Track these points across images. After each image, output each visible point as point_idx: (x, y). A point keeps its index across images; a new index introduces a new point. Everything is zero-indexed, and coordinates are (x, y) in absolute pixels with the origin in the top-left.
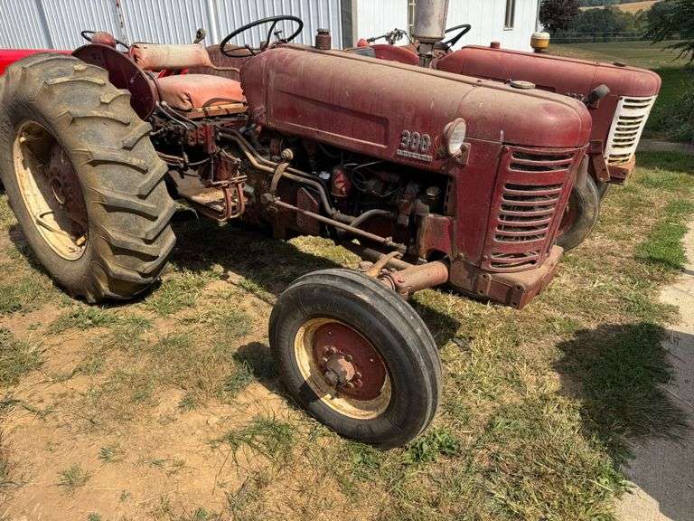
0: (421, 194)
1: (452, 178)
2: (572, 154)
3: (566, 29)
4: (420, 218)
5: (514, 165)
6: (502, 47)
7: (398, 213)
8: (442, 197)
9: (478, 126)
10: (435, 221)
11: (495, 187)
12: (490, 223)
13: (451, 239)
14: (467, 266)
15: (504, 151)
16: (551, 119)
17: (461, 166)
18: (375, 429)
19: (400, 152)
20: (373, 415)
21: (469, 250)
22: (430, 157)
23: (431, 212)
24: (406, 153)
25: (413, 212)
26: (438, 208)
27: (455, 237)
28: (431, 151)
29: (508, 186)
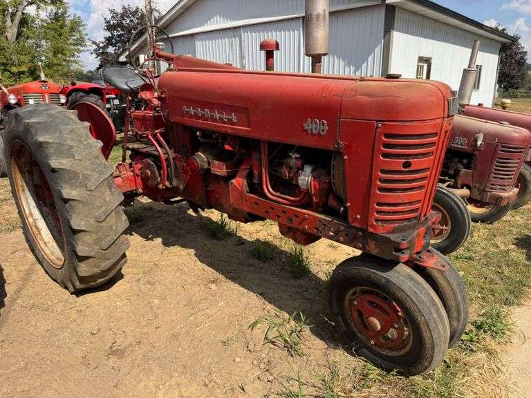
0: (461, 162)
1: (475, 155)
2: (523, 148)
3: (517, 89)
4: (459, 171)
5: (501, 150)
6: (484, 106)
7: (449, 169)
8: (469, 163)
9: (488, 136)
10: (466, 172)
11: (493, 158)
12: (490, 172)
13: (473, 179)
14: (479, 190)
15: (498, 145)
16: (516, 135)
17: (479, 151)
18: (441, 245)
19: (453, 145)
20: (440, 241)
21: (481, 184)
22: (466, 147)
23: (464, 168)
24: (456, 145)
25: (456, 168)
26: (467, 167)
27: (475, 179)
28: (467, 145)
29: (499, 158)
